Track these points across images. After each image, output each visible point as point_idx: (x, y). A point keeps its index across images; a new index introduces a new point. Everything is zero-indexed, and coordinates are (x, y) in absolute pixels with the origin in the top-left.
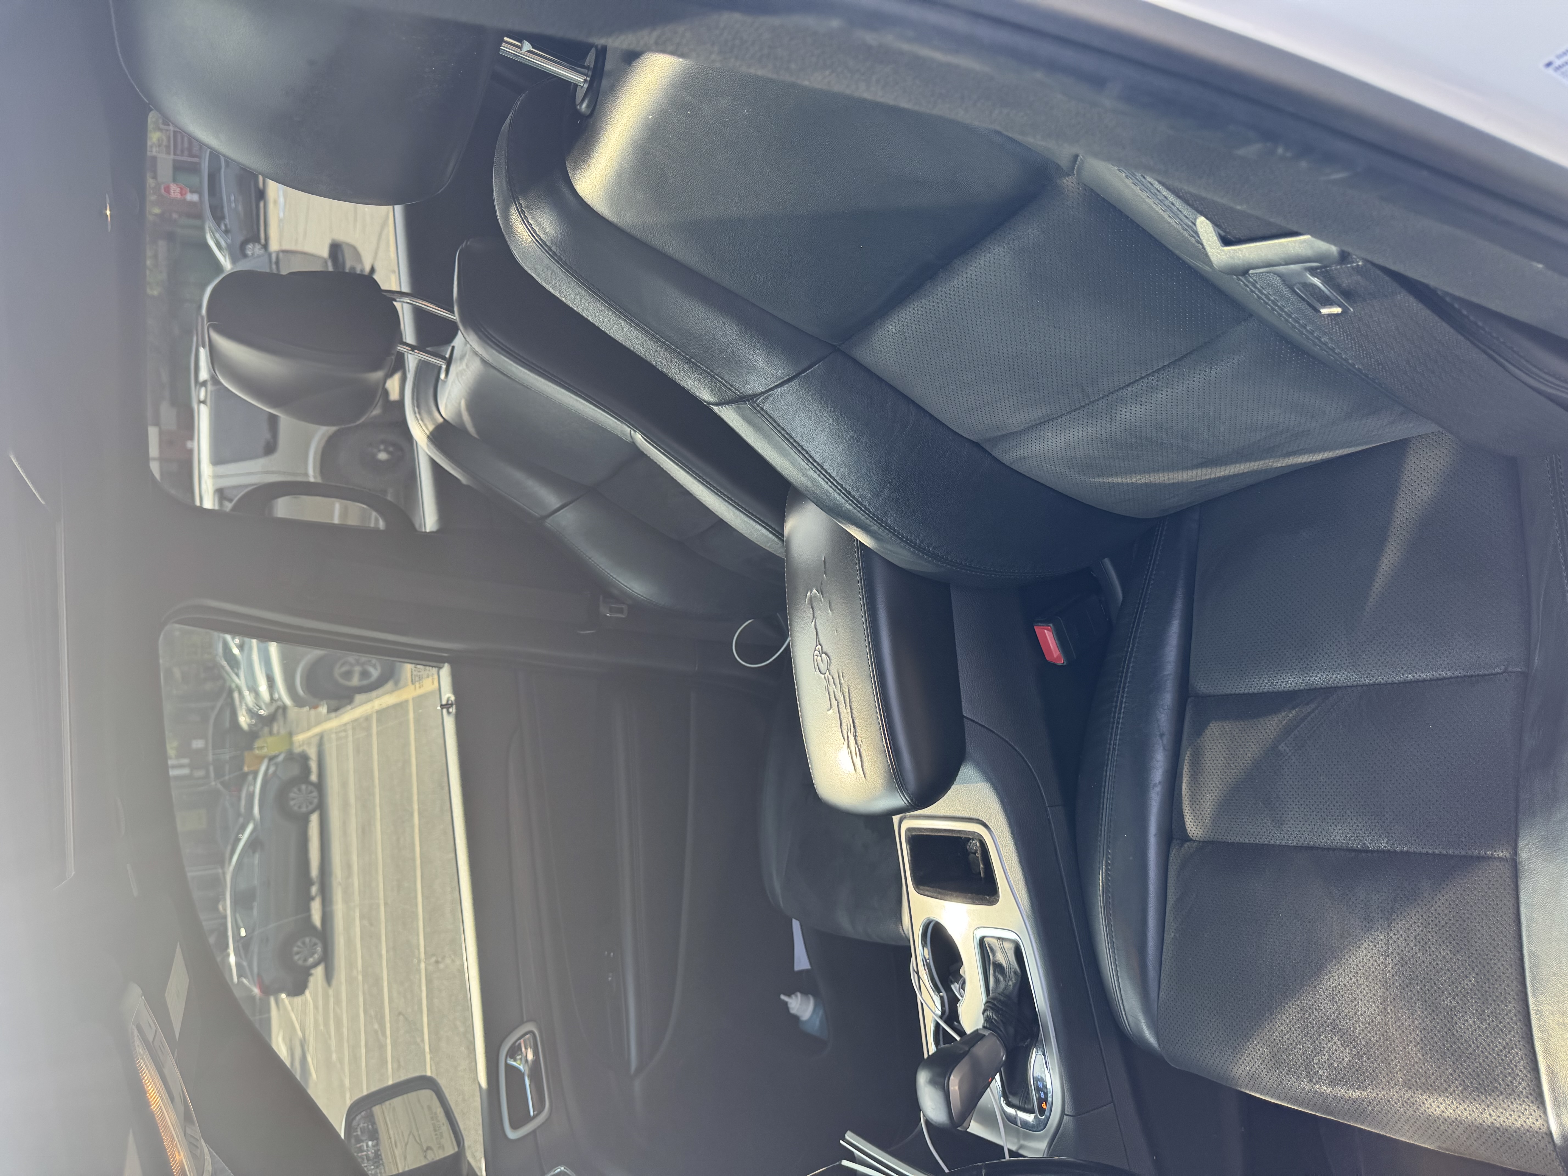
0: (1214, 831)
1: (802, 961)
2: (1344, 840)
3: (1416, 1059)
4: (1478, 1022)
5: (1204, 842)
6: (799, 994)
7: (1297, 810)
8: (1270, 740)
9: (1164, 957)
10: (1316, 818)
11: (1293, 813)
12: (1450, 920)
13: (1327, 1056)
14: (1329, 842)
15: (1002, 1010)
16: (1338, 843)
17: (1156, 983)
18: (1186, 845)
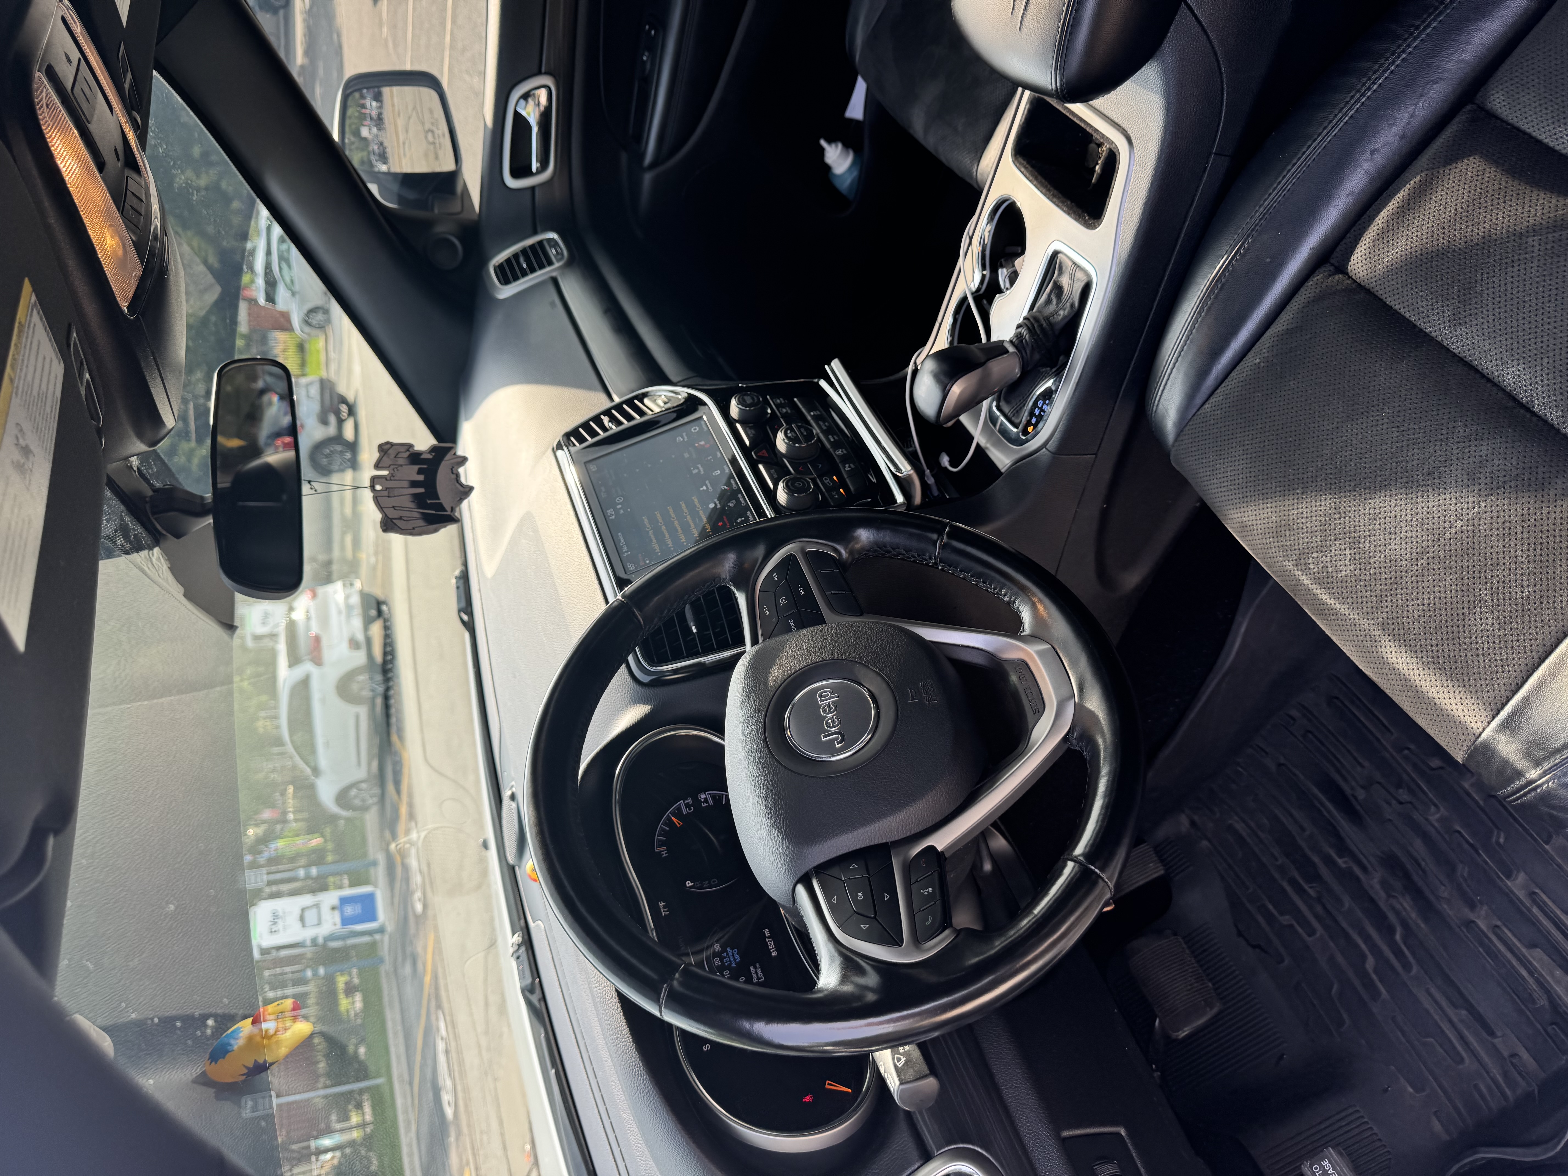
0: (1379, 282)
1: (856, 109)
2: (1514, 383)
3: (1410, 615)
4: (1496, 626)
5: (1359, 285)
6: (840, 145)
7: (1491, 321)
8: (1525, 224)
9: (1233, 374)
10: (1504, 343)
11: (1482, 320)
12: (1555, 531)
13: (1328, 559)
14: (1496, 374)
15: (1038, 336)
16: (1504, 381)
17: (1208, 392)
18: (1336, 277)
